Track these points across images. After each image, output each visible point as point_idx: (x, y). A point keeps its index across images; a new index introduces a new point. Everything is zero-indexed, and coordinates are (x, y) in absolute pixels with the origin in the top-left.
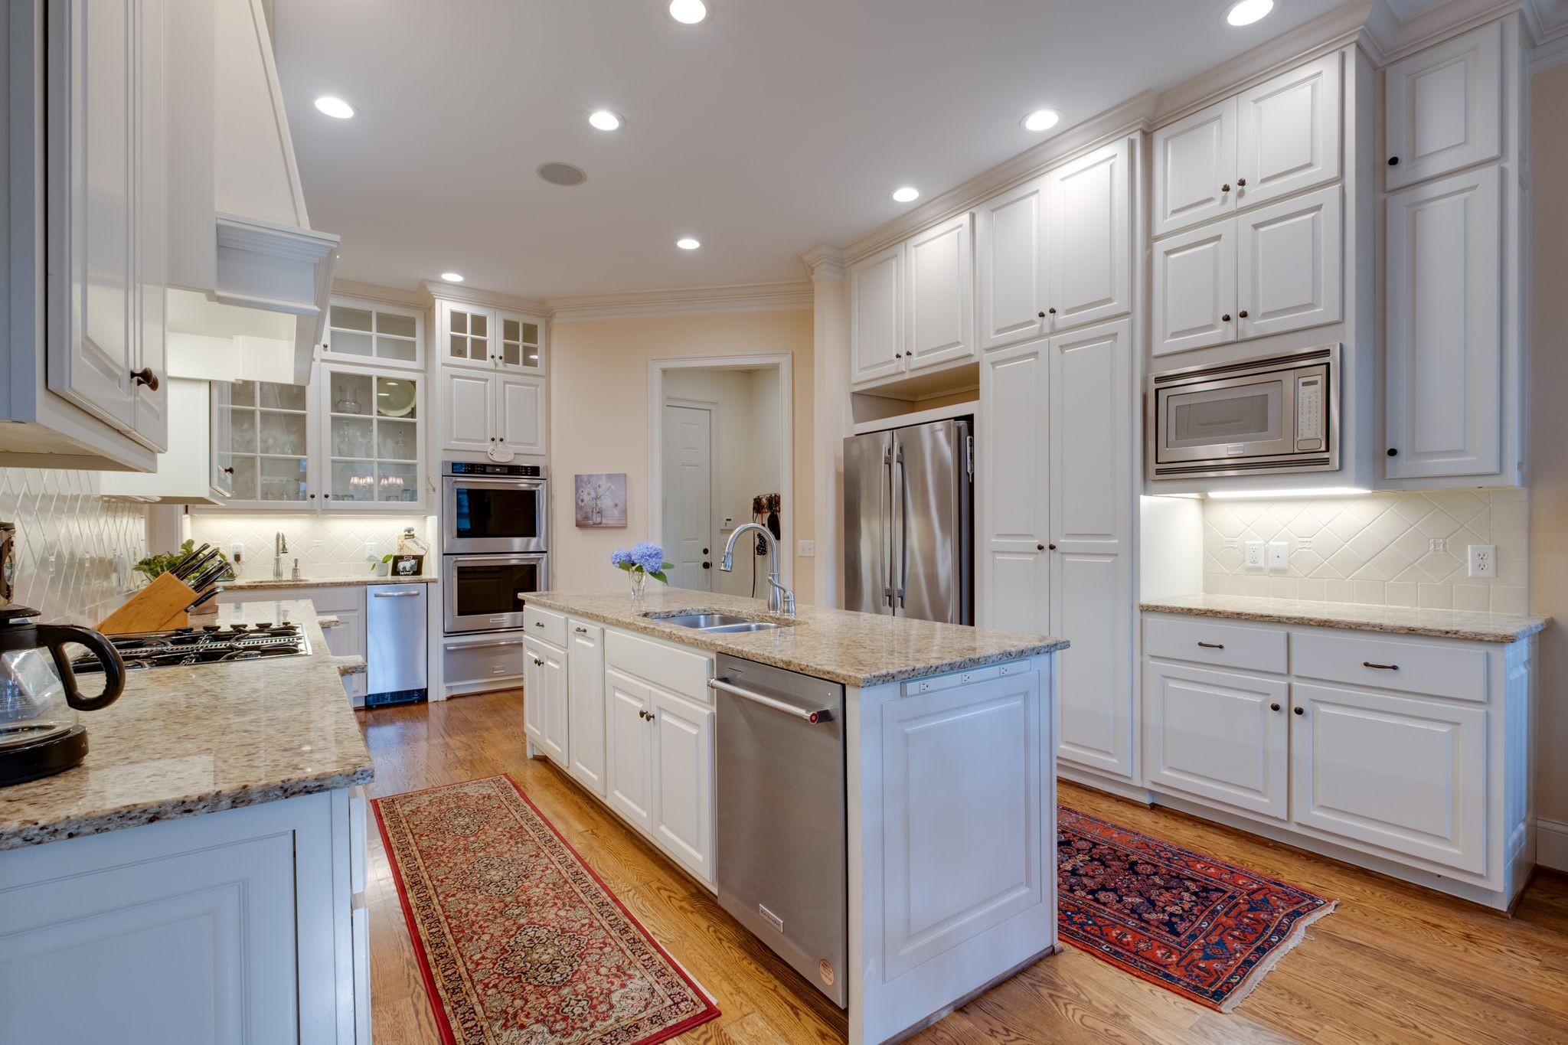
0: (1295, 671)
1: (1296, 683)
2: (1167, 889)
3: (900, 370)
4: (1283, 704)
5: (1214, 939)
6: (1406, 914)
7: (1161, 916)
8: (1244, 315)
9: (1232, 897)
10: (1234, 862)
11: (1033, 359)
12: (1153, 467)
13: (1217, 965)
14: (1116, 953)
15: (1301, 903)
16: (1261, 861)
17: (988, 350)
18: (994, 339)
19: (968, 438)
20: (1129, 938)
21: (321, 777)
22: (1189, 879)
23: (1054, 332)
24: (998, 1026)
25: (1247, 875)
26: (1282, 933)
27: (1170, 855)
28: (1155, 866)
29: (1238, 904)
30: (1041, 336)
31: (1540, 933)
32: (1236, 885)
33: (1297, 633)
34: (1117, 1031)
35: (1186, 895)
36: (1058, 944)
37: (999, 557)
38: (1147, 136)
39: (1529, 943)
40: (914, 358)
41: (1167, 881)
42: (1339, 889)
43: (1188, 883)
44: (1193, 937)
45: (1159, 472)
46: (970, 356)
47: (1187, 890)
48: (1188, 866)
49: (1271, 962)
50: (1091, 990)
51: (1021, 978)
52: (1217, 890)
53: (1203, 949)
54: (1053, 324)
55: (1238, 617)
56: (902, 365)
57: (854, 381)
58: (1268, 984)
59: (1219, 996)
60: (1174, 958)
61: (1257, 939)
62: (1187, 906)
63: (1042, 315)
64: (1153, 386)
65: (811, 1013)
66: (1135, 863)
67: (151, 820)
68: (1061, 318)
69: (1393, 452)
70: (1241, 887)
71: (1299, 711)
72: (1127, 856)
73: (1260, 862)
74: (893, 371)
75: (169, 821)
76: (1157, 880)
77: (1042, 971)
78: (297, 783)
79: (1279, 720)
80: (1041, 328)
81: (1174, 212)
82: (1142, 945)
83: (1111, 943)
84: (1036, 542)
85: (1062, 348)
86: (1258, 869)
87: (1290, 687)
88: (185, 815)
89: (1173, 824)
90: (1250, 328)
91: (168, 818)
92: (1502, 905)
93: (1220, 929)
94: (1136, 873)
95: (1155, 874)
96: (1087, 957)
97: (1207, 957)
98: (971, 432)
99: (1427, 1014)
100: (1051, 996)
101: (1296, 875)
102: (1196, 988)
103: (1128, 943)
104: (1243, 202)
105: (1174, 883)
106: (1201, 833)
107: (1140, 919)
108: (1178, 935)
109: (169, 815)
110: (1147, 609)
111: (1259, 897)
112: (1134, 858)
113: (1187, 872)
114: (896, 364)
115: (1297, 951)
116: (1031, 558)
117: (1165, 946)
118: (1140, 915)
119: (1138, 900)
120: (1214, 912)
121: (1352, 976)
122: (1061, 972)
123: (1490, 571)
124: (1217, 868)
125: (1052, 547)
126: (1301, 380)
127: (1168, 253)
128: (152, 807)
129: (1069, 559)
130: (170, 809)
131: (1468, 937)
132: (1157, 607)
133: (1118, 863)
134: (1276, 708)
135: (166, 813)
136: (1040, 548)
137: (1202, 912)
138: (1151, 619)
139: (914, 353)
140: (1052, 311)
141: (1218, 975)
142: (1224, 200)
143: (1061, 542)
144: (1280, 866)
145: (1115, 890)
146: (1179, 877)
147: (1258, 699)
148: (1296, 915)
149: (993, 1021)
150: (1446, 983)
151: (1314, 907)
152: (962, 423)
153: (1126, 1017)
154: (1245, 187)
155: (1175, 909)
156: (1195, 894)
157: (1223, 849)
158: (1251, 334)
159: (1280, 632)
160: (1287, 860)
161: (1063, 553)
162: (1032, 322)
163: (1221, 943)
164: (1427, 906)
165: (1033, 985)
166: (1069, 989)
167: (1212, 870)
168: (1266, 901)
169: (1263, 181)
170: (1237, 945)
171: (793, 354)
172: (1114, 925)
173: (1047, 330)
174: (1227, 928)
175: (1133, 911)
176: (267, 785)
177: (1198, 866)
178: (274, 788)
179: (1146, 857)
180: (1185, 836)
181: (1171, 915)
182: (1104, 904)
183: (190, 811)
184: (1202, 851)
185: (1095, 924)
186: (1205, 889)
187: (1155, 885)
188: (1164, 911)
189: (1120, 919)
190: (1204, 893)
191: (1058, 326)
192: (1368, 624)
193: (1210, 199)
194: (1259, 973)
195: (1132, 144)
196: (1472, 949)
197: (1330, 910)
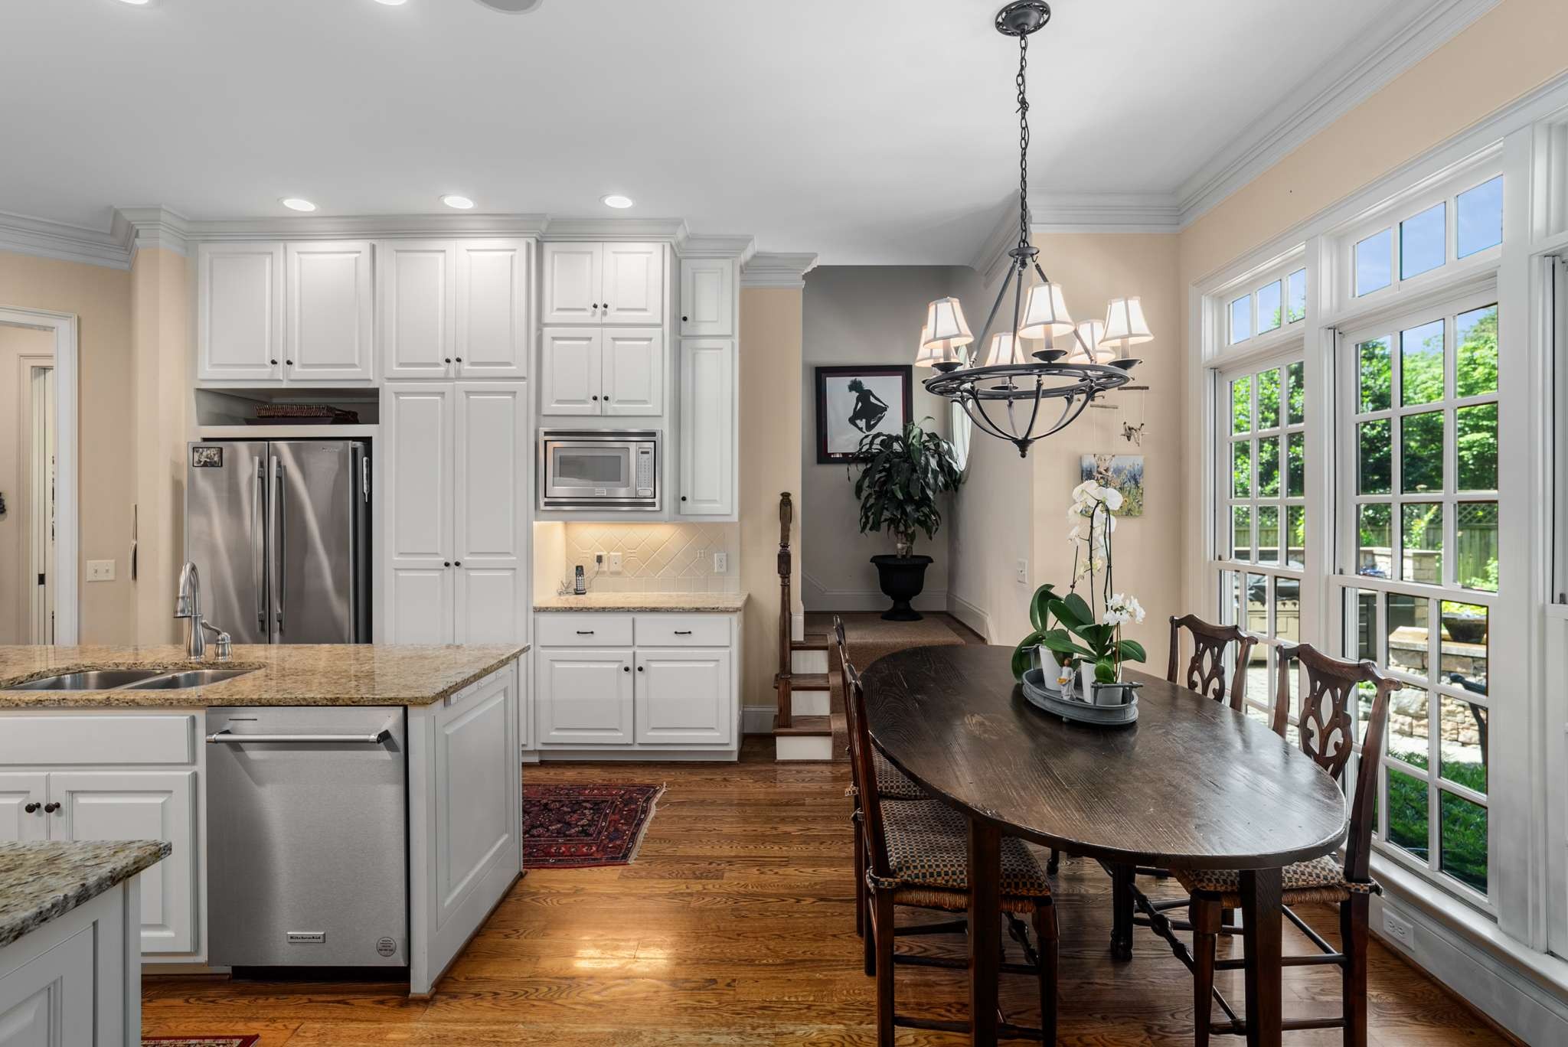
0: (637, 644)
1: (638, 651)
2: (574, 812)
3: (276, 377)
4: (631, 667)
5: (612, 829)
6: (697, 778)
7: (577, 829)
8: (606, 398)
9: (613, 803)
10: (605, 782)
11: (438, 398)
12: (542, 500)
13: (618, 842)
14: (560, 860)
15: (648, 791)
16: (620, 776)
17: (390, 379)
18: (397, 370)
19: (365, 459)
20: (563, 849)
21: (137, 860)
22: (584, 801)
23: (458, 378)
24: (508, 931)
25: (616, 787)
26: (645, 811)
27: (566, 791)
28: (560, 801)
29: (617, 805)
30: (446, 379)
31: (750, 766)
32: (612, 795)
33: (639, 617)
34: (581, 898)
35: (586, 811)
36: (523, 871)
37: (401, 574)
38: (540, 244)
39: (747, 772)
40: (296, 367)
41: (571, 808)
42: (664, 778)
43: (584, 804)
44: (600, 833)
45: (547, 504)
46: (369, 380)
47: (586, 808)
48: (580, 794)
49: (645, 828)
50: (557, 886)
51: (507, 899)
52: (603, 802)
53: (607, 837)
54: (458, 372)
55: (603, 610)
56: (279, 372)
57: (200, 376)
58: (647, 839)
59: (625, 856)
60: (594, 849)
61: (634, 820)
62: (589, 818)
63: (448, 361)
64: (542, 438)
65: (358, 996)
66: (547, 804)
67: (16, 938)
68: (465, 366)
69: (684, 499)
70: (615, 795)
71: (640, 669)
72: (539, 801)
73: (618, 777)
74: (266, 377)
75: (31, 933)
76: (565, 809)
77: (518, 889)
78: (121, 870)
79: (629, 676)
80: (447, 371)
81: (559, 309)
82: (573, 850)
83: (554, 856)
84: (443, 560)
85: (468, 393)
86: (620, 781)
87: (634, 653)
88: (42, 924)
89: (560, 771)
90: (611, 408)
91: (29, 932)
92: (735, 758)
93: (612, 824)
94: (550, 810)
95: (562, 806)
96: (544, 871)
97: (611, 840)
98: (369, 453)
99: (717, 822)
100: (533, 900)
101: (641, 777)
102: (612, 858)
103: (564, 852)
104: (606, 320)
105: (576, 807)
106: (579, 770)
107: (566, 836)
108: (591, 835)
109: (31, 928)
110: (538, 610)
111: (627, 797)
112: (545, 801)
113: (582, 798)
114: (270, 370)
115: (656, 817)
116: (437, 574)
117: (587, 844)
118: (564, 833)
119: (559, 826)
120: (606, 815)
121: (684, 818)
122: (532, 885)
123: (724, 569)
124: (598, 789)
125: (457, 564)
126: (641, 450)
127: (554, 339)
128: (17, 924)
129: (473, 574)
130: (31, 921)
131: (725, 780)
132: (547, 608)
133: (536, 808)
134: (627, 669)
135: (28, 926)
136: (447, 564)
137: (599, 817)
138: (543, 618)
139: (296, 362)
140: (459, 360)
141: (620, 847)
142: (594, 314)
143: (465, 559)
144: (631, 775)
145: (541, 825)
146: (578, 803)
147: (616, 666)
148: (648, 800)
149: (505, 931)
150: (721, 804)
151: (656, 792)
152: (359, 444)
153: (583, 889)
154: (607, 309)
155: (585, 822)
156: (591, 809)
157: (596, 776)
158: (610, 413)
159: (628, 617)
160: (634, 771)
161: (467, 569)
162: (437, 365)
163: (617, 830)
164: (706, 771)
165: (518, 900)
166: (542, 891)
167: (596, 791)
168: (631, 798)
169: (618, 309)
170: (625, 828)
171: (79, 320)
172: (551, 846)
173: (452, 374)
174: (616, 822)
175: (558, 833)
176: (100, 878)
177: (587, 792)
178: (106, 879)
179: (552, 798)
180: (570, 775)
181: (582, 826)
182: (539, 836)
183: (45, 920)
184: (585, 782)
185: (538, 850)
186: (596, 804)
187: (565, 813)
188: (577, 826)
189: (553, 841)
190: (597, 807)
191: (464, 374)
192: (676, 608)
193: (584, 310)
194: (641, 837)
195: (528, 245)
196: (727, 784)
197: (664, 790)
